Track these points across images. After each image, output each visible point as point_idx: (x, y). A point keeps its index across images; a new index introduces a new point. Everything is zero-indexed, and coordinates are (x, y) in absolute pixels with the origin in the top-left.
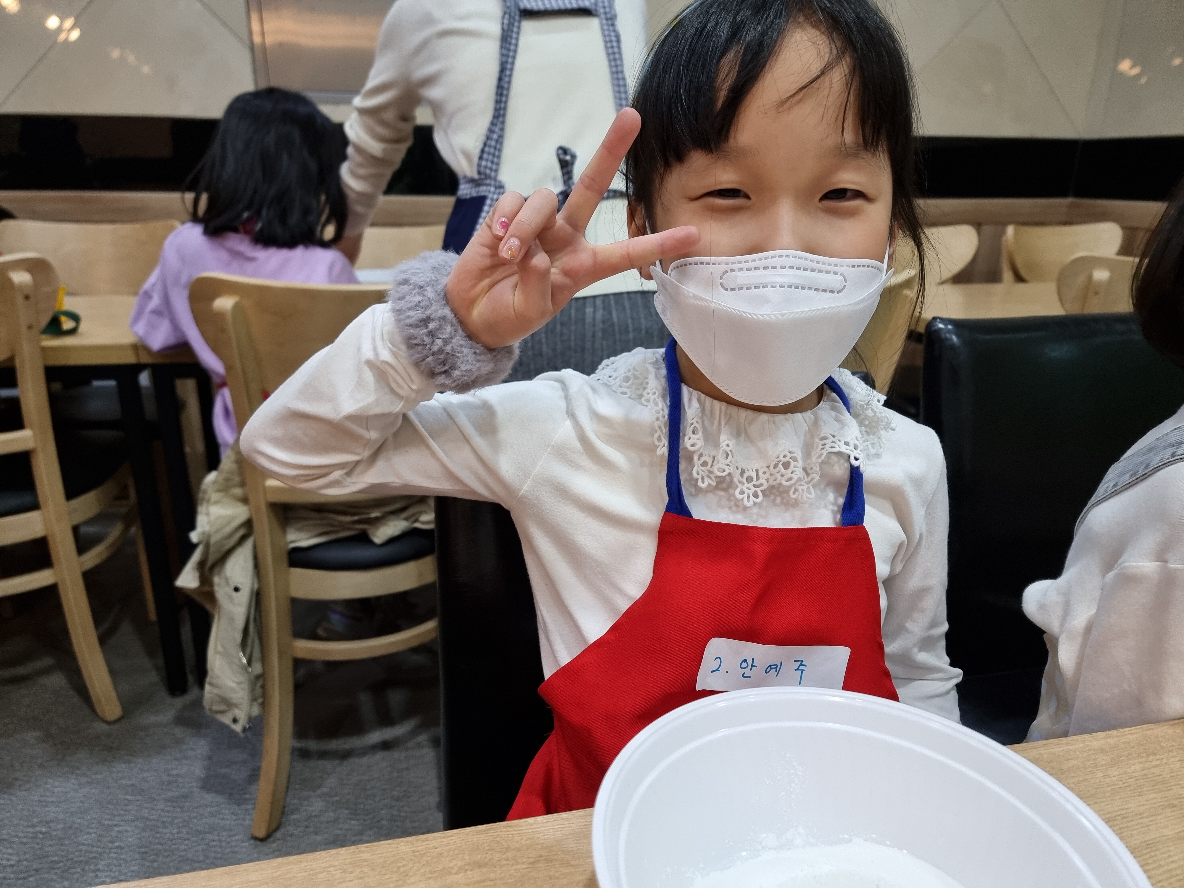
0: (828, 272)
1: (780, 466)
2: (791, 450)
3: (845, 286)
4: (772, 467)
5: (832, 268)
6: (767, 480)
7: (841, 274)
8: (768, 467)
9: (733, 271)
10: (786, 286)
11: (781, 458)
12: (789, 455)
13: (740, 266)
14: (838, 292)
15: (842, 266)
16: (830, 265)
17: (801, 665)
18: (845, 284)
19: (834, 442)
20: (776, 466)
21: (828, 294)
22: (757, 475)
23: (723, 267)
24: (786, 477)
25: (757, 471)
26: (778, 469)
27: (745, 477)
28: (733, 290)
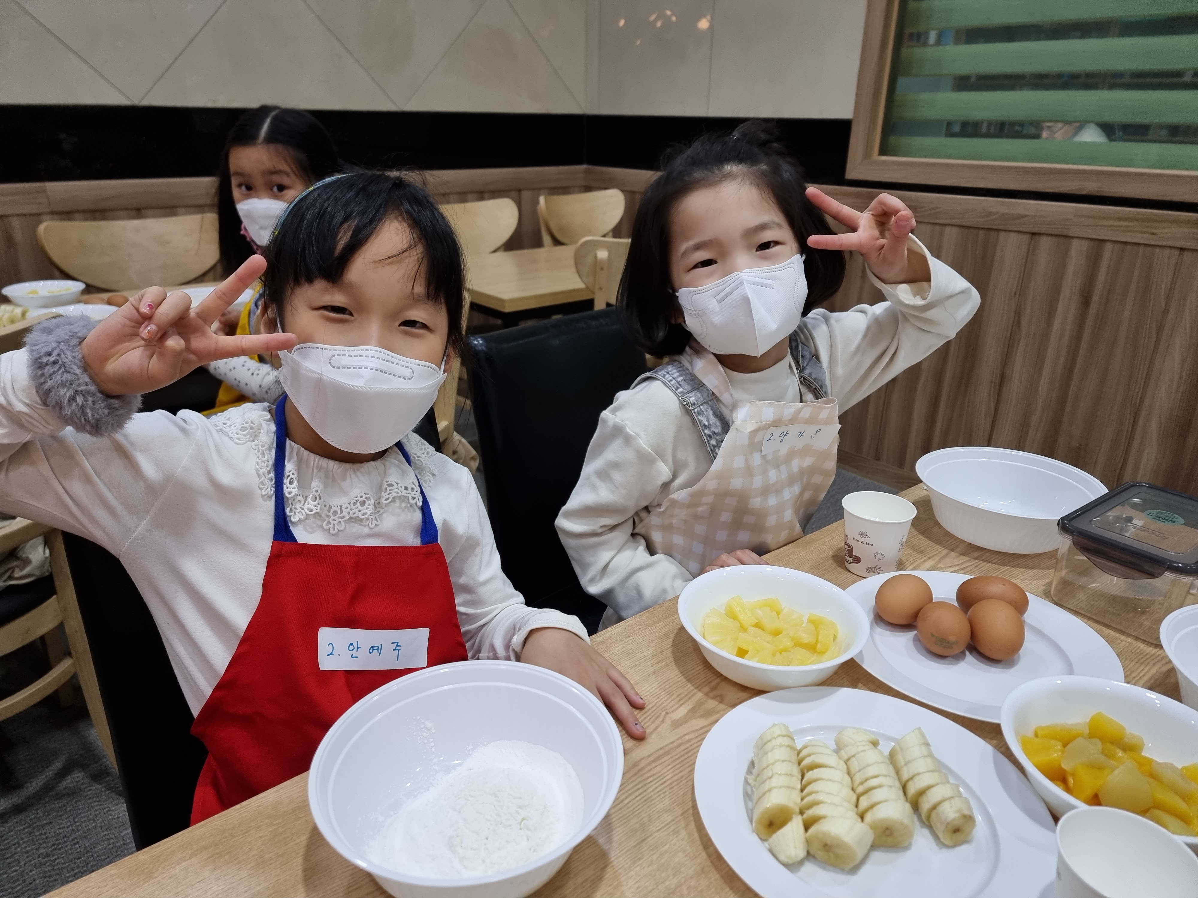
0: (402, 366)
1: (358, 503)
2: (366, 492)
3: (413, 377)
4: (352, 504)
5: (405, 364)
6: (349, 513)
7: (411, 368)
8: (349, 504)
9: (339, 355)
10: (374, 369)
11: (359, 498)
12: (365, 496)
13: (344, 353)
14: (409, 379)
15: (411, 363)
16: (404, 361)
17: (397, 646)
18: (412, 375)
19: (397, 488)
20: (355, 504)
21: (401, 379)
22: (341, 509)
23: (332, 352)
24: (362, 512)
25: (341, 506)
26: (356, 506)
27: (332, 511)
28: (338, 368)
